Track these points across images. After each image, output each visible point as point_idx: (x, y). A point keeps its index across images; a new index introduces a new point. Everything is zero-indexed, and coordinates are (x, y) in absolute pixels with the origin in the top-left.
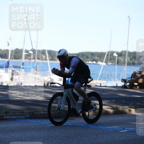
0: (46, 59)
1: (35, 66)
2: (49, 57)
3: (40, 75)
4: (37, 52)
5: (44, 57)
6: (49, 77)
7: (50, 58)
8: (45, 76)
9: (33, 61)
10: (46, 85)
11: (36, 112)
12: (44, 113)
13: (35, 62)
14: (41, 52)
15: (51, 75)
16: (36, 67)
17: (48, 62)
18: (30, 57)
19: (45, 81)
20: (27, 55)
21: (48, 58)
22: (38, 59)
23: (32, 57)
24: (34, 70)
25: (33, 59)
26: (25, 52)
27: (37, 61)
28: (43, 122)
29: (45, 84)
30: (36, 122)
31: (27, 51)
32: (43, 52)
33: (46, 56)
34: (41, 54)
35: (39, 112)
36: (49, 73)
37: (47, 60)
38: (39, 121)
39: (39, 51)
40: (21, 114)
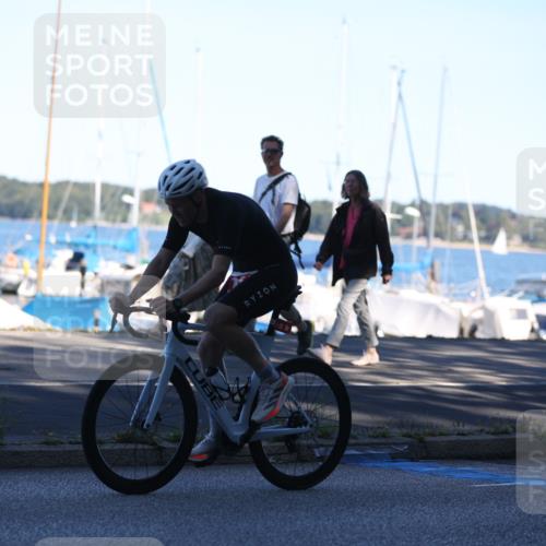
0: (466, 238)
1: (427, 261)
2: (479, 229)
3: (447, 295)
4: (434, 211)
5: (460, 229)
6: (479, 303)
7: (483, 234)
8: (465, 301)
9: (421, 242)
10: (466, 335)
11: (433, 435)
12: (462, 438)
13: (428, 246)
14: (450, 212)
15: (487, 295)
16: (432, 266)
17: (477, 246)
18: (407, 230)
19: (462, 318)
20: (398, 221)
21: (475, 234)
22: (438, 235)
23: (416, 228)
24: (425, 276)
25: (419, 236)
26: (392, 212)
27: (436, 243)
28: (457, 471)
29: (461, 331)
30: (431, 473)
31: (399, 209)
32: (458, 211)
33: (468, 227)
34: (450, 219)
35: (441, 434)
36: (479, 290)
37: (471, 241)
38: (442, 468)
39: (443, 207)
40: (375, 441)
